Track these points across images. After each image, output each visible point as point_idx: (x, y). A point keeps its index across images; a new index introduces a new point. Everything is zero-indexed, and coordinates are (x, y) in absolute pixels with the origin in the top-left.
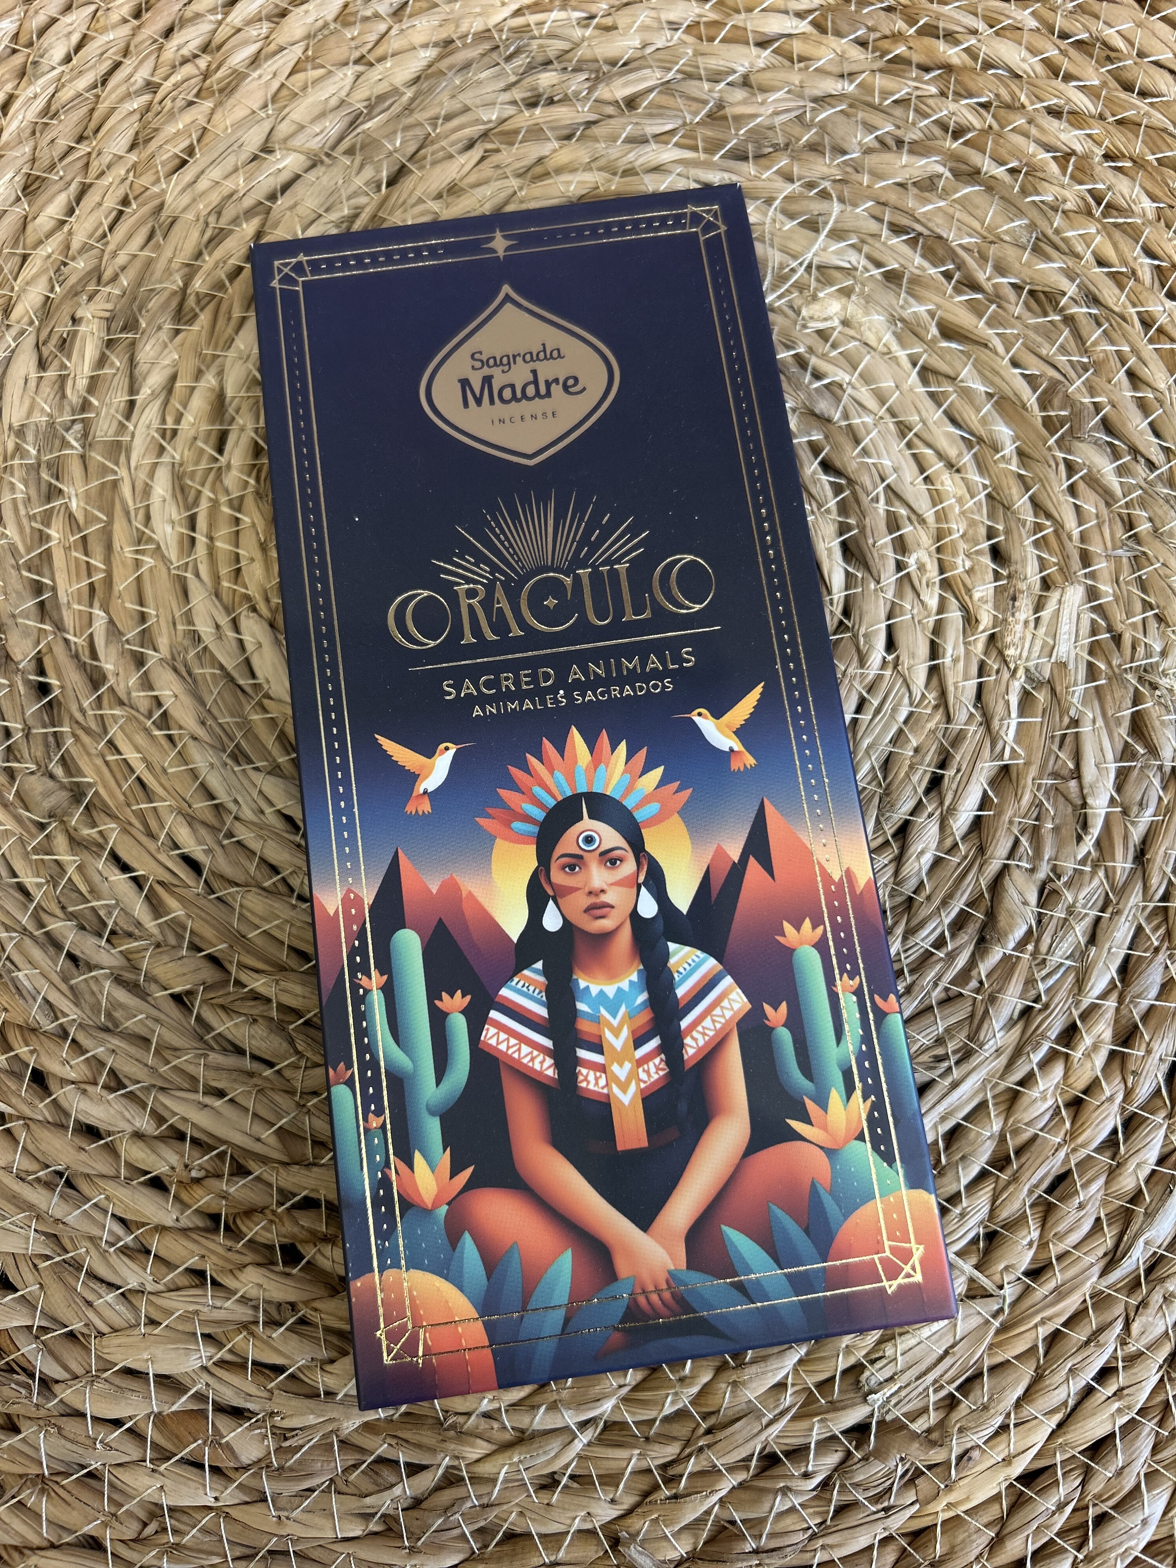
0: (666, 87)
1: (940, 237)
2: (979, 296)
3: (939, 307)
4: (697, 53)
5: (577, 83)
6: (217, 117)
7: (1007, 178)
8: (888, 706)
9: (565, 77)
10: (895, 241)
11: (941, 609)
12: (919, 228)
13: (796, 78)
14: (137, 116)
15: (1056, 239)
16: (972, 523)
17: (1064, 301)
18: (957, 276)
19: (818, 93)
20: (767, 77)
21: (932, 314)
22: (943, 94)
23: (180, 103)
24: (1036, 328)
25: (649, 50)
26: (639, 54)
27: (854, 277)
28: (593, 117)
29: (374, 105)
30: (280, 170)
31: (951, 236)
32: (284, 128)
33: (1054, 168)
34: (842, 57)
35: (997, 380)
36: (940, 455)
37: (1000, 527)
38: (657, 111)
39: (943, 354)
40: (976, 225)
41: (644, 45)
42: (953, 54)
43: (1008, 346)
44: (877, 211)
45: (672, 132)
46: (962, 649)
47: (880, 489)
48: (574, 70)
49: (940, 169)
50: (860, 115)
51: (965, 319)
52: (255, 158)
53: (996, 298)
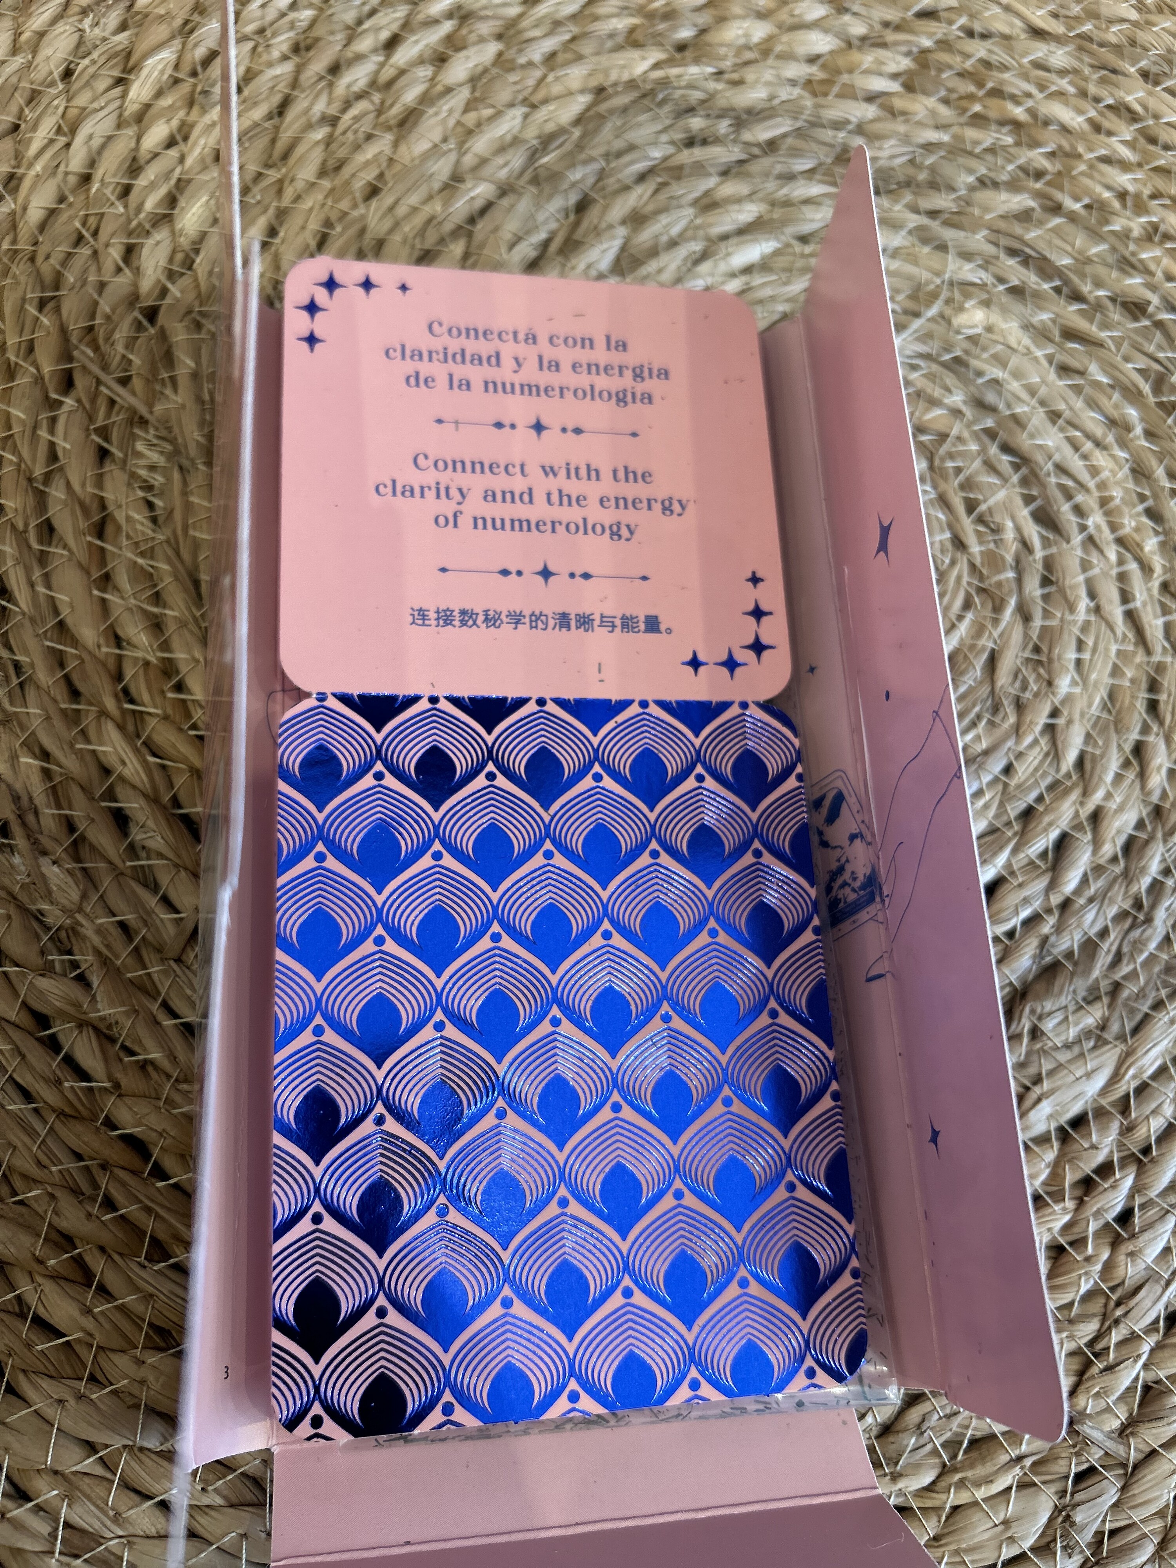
0: (798, 133)
1: (1045, 258)
2: (1084, 306)
3: (1057, 315)
4: (817, 106)
5: (723, 126)
6: (403, 148)
7: (1083, 212)
8: (1101, 647)
9: (709, 122)
10: (1011, 262)
11: (1121, 562)
12: (1028, 250)
13: (902, 128)
14: (321, 147)
15: (1133, 260)
16: (1126, 490)
17: (1151, 309)
18: (1065, 290)
19: (921, 141)
20: (878, 127)
21: (1054, 321)
22: (1018, 144)
23: (361, 135)
24: (1136, 330)
25: (776, 102)
26: (768, 105)
27: (988, 292)
28: (743, 156)
29: (546, 141)
30: (472, 198)
31: (1053, 256)
32: (469, 160)
33: (1116, 205)
34: (933, 113)
35: (1117, 374)
36: (1088, 436)
37: (1148, 493)
38: (795, 152)
39: (1070, 352)
40: (1069, 248)
41: (771, 98)
42: (1018, 112)
43: (1119, 346)
44: (993, 236)
45: (812, 171)
46: (1145, 596)
47: (1050, 466)
48: (720, 117)
49: (1032, 204)
50: (961, 160)
51: (1081, 324)
52: (446, 187)
53: (1098, 307)
